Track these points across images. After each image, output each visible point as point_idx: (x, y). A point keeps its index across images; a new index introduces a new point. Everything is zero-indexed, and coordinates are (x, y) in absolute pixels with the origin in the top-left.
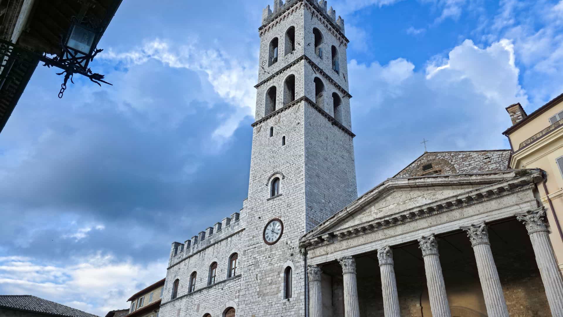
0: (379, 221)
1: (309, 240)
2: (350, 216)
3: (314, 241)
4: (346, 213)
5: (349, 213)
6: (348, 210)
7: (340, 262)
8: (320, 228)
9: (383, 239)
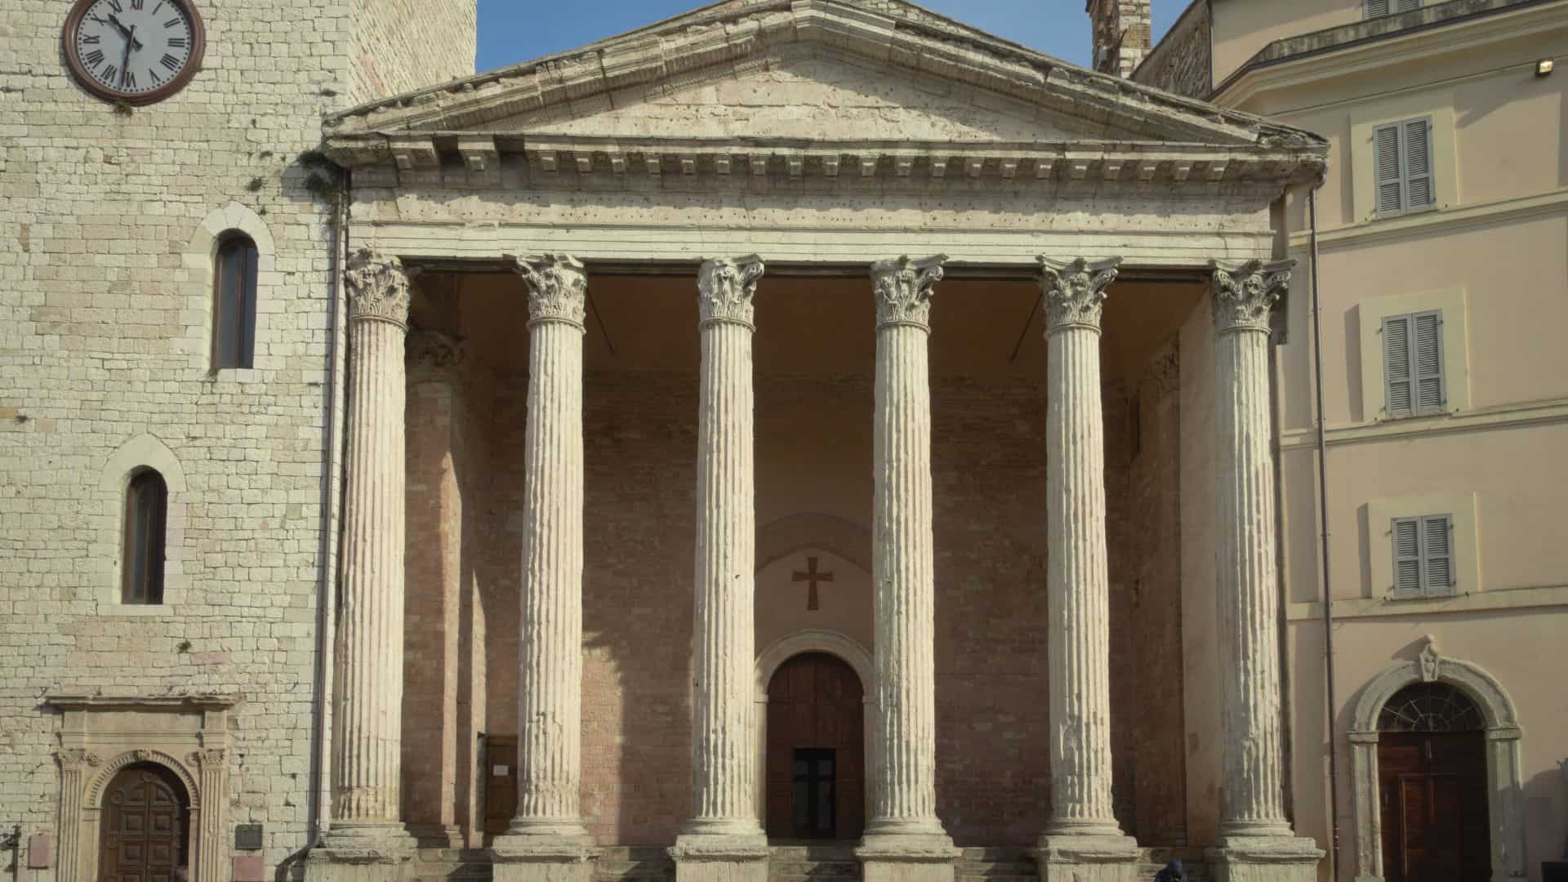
0: (749, 151)
1: (388, 138)
2: (602, 92)
3: (414, 151)
4: (593, 73)
5: (605, 79)
6: (606, 62)
7: (525, 271)
8: (450, 103)
9: (740, 228)
